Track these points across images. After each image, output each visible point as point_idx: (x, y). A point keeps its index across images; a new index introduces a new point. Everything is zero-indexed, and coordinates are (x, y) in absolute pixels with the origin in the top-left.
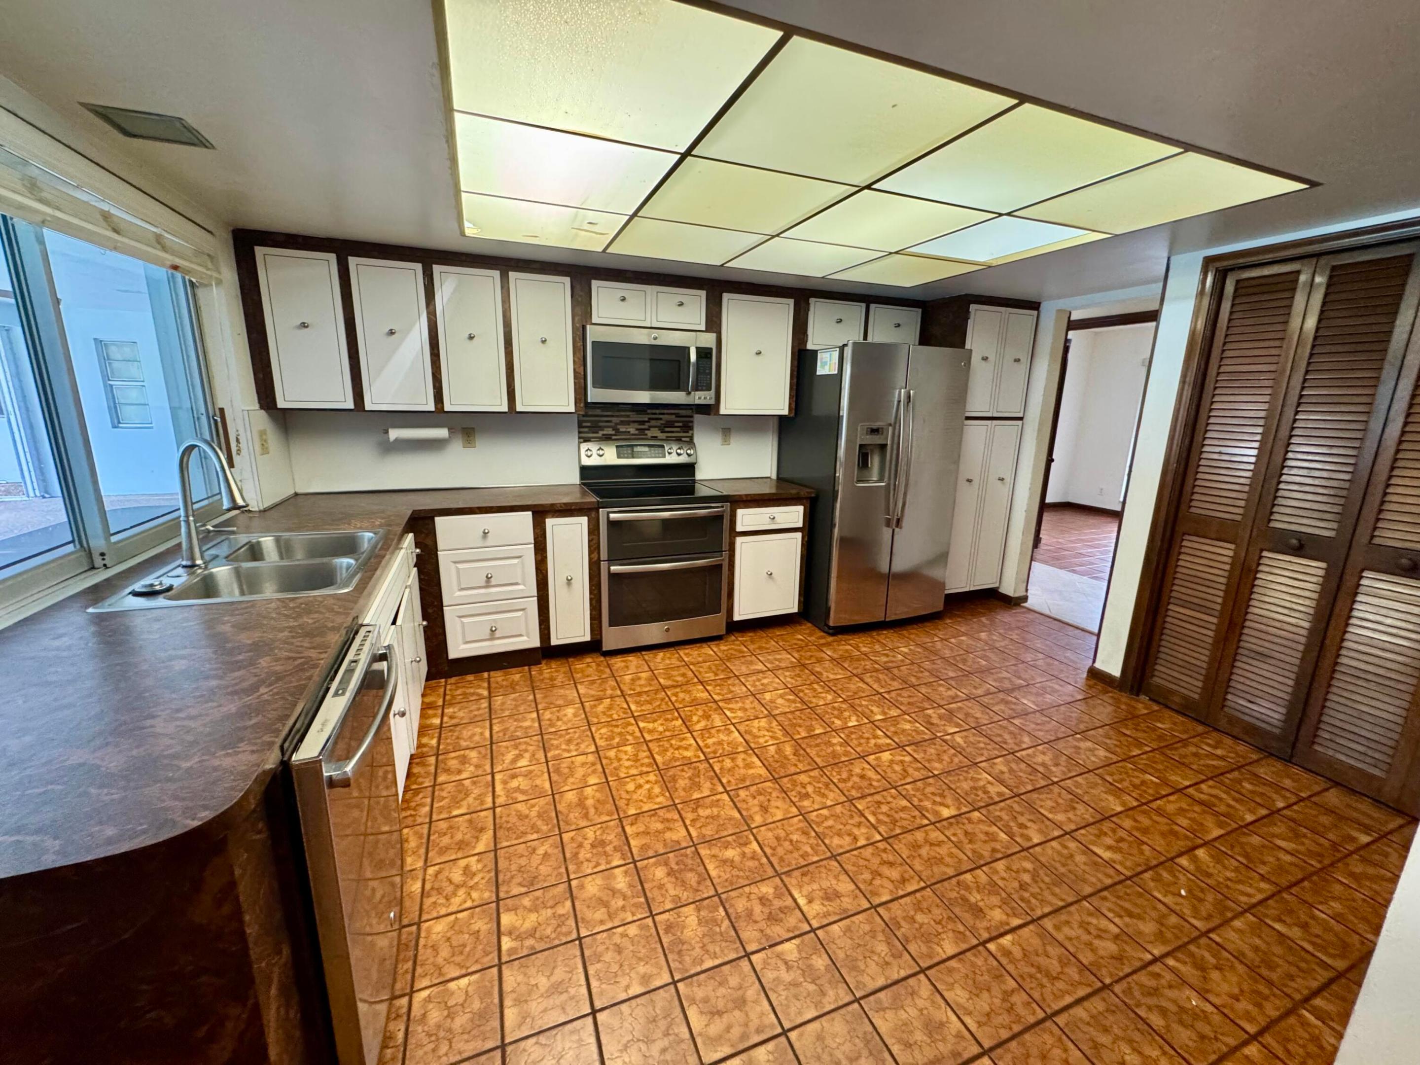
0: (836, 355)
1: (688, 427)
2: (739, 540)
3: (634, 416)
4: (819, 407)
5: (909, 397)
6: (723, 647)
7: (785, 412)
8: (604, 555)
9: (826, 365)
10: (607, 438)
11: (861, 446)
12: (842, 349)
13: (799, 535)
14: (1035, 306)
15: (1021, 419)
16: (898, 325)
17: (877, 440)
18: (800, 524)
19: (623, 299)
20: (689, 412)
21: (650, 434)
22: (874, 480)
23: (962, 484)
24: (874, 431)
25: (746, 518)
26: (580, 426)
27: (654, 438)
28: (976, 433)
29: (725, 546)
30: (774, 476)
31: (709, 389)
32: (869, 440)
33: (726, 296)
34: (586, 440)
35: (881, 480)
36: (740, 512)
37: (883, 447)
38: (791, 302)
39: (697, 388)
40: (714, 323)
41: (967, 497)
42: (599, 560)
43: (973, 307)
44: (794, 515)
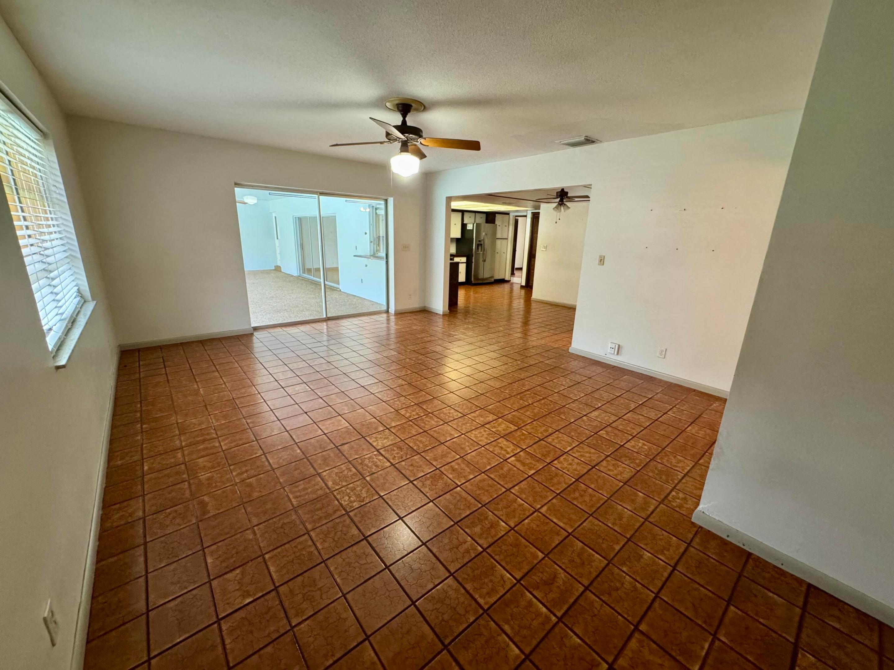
0: (472, 225)
4: (467, 236)
5: (486, 234)
7: (460, 237)
9: (470, 227)
13: (465, 264)
14: (508, 214)
15: (507, 239)
16: (481, 218)
23: (496, 254)
24: (480, 241)
28: (498, 242)
32: (479, 243)
35: (481, 251)
37: (482, 245)
38: (460, 213)
41: (497, 256)
43: (497, 215)
44: (464, 259)
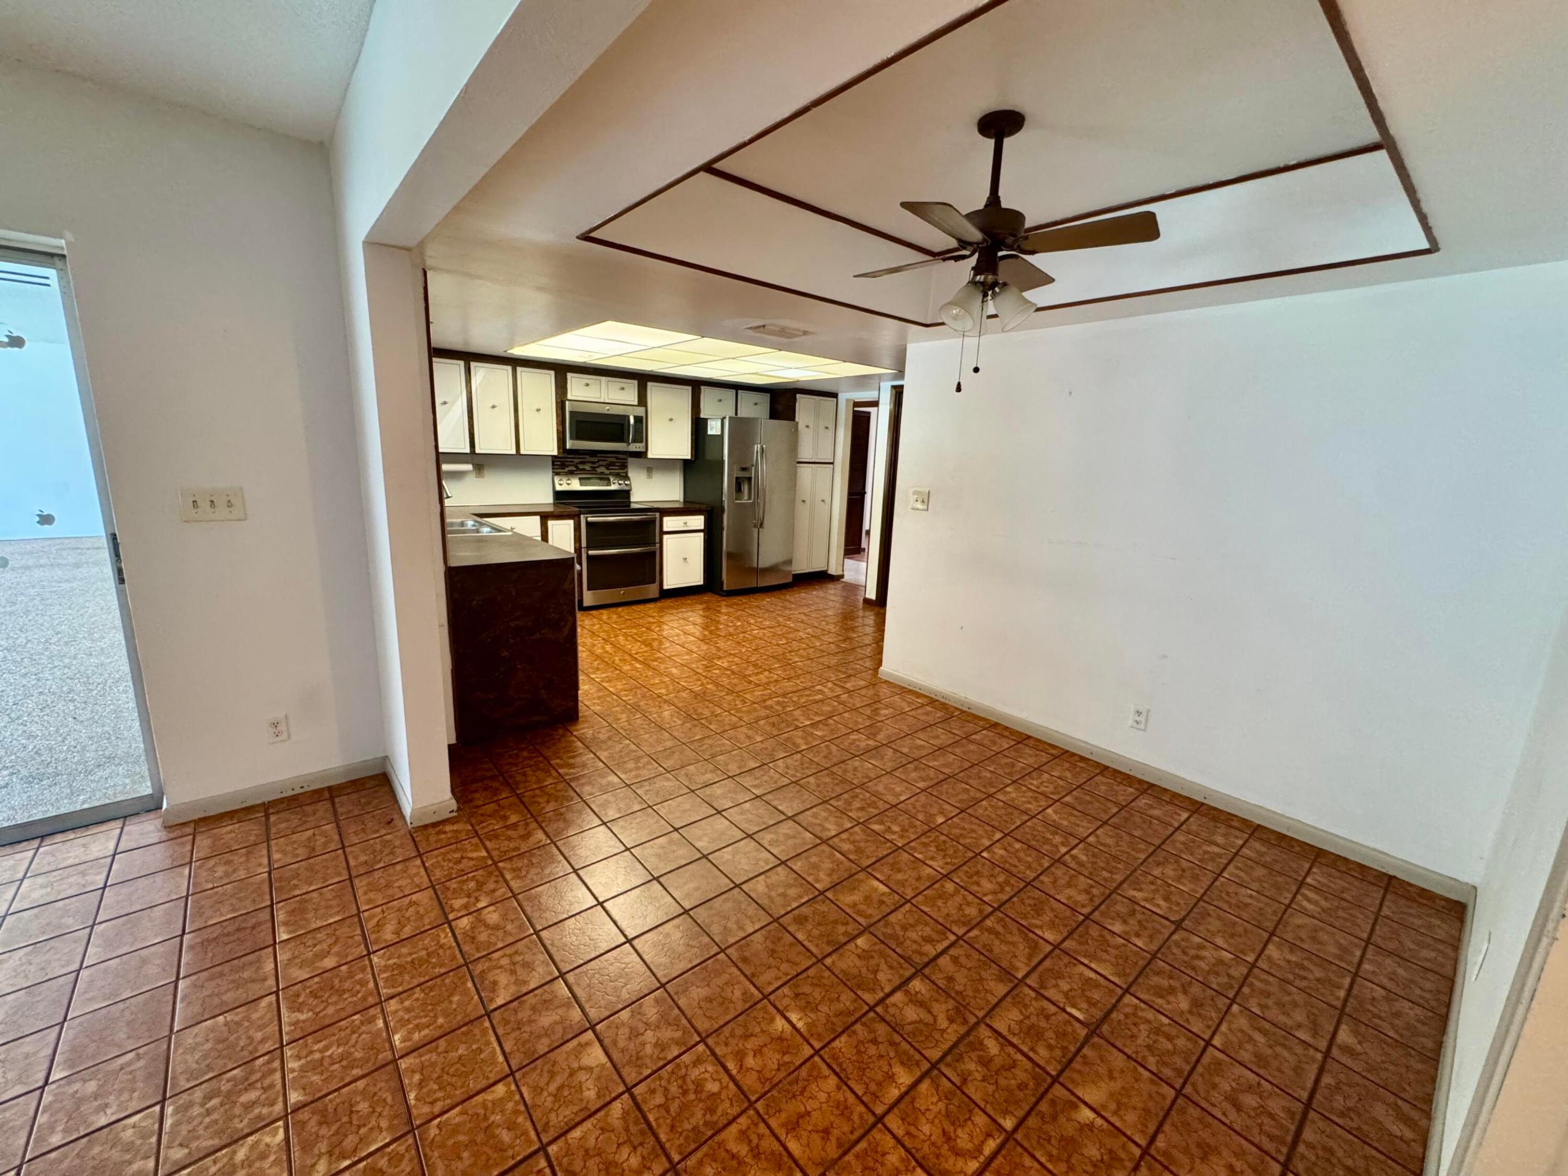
0: (719, 423)
1: (624, 466)
2: (665, 537)
3: (588, 458)
4: (710, 455)
5: (762, 449)
6: (659, 604)
7: (689, 457)
8: (584, 544)
9: (714, 428)
10: (571, 473)
11: (737, 478)
12: (723, 420)
13: (702, 534)
14: (834, 395)
15: (832, 463)
16: (756, 404)
17: (746, 474)
18: (702, 527)
19: (587, 385)
20: (624, 456)
21: (599, 470)
22: (745, 499)
23: (799, 504)
24: (744, 469)
25: (670, 523)
26: (553, 464)
27: (602, 473)
28: (805, 473)
29: (657, 540)
30: (682, 500)
31: (642, 442)
32: (742, 474)
33: (650, 384)
34: (557, 474)
35: (750, 499)
36: (666, 519)
37: (749, 479)
38: (690, 388)
39: (635, 441)
40: (642, 401)
41: (803, 513)
42: (580, 548)
43: (798, 395)
44: (698, 521)
